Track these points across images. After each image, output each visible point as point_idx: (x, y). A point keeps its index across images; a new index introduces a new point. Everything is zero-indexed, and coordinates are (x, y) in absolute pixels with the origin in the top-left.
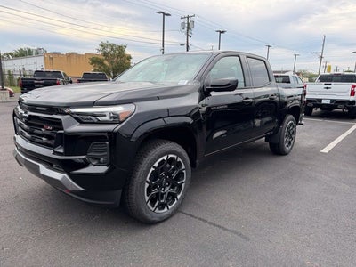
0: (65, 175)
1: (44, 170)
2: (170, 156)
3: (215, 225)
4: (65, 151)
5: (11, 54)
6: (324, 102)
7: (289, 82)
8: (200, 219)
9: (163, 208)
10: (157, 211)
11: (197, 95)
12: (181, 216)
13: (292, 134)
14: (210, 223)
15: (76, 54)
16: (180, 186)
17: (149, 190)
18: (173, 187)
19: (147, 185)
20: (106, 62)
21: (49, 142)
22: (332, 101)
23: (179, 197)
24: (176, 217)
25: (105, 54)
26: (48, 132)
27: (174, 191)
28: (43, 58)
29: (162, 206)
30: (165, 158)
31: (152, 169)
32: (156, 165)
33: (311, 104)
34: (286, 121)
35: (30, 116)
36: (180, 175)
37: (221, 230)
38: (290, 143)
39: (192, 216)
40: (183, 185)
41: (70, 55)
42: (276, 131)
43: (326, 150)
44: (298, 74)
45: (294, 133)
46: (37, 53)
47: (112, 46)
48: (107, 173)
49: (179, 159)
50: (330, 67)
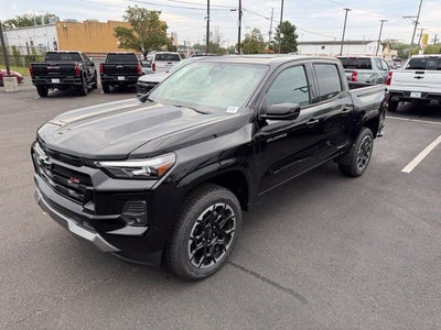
0: (98, 235)
1: (74, 227)
2: (217, 205)
3: (269, 281)
4: (96, 208)
5: (14, 22)
6: (413, 95)
7: (370, 67)
8: (252, 273)
9: (209, 262)
10: (203, 266)
11: (250, 127)
12: (229, 268)
13: (367, 150)
14: (263, 279)
15: (97, 23)
16: (229, 235)
17: (193, 246)
18: (220, 237)
19: (190, 242)
20: (135, 34)
21: (77, 196)
22: (423, 94)
23: (227, 247)
24: (224, 269)
25: (134, 23)
26: (76, 186)
27: (221, 241)
28: (55, 27)
29: (208, 261)
30: (211, 208)
31: (197, 223)
32: (200, 218)
33: (396, 98)
34: (361, 136)
35: (53, 164)
36: (229, 224)
37: (275, 288)
38: (364, 161)
39: (242, 269)
40: (232, 234)
41: (89, 24)
42: (348, 150)
43: (408, 169)
44: (384, 45)
45: (370, 149)
46: (47, 22)
47: (142, 11)
48: (145, 234)
49: (228, 207)
50: (427, 36)
